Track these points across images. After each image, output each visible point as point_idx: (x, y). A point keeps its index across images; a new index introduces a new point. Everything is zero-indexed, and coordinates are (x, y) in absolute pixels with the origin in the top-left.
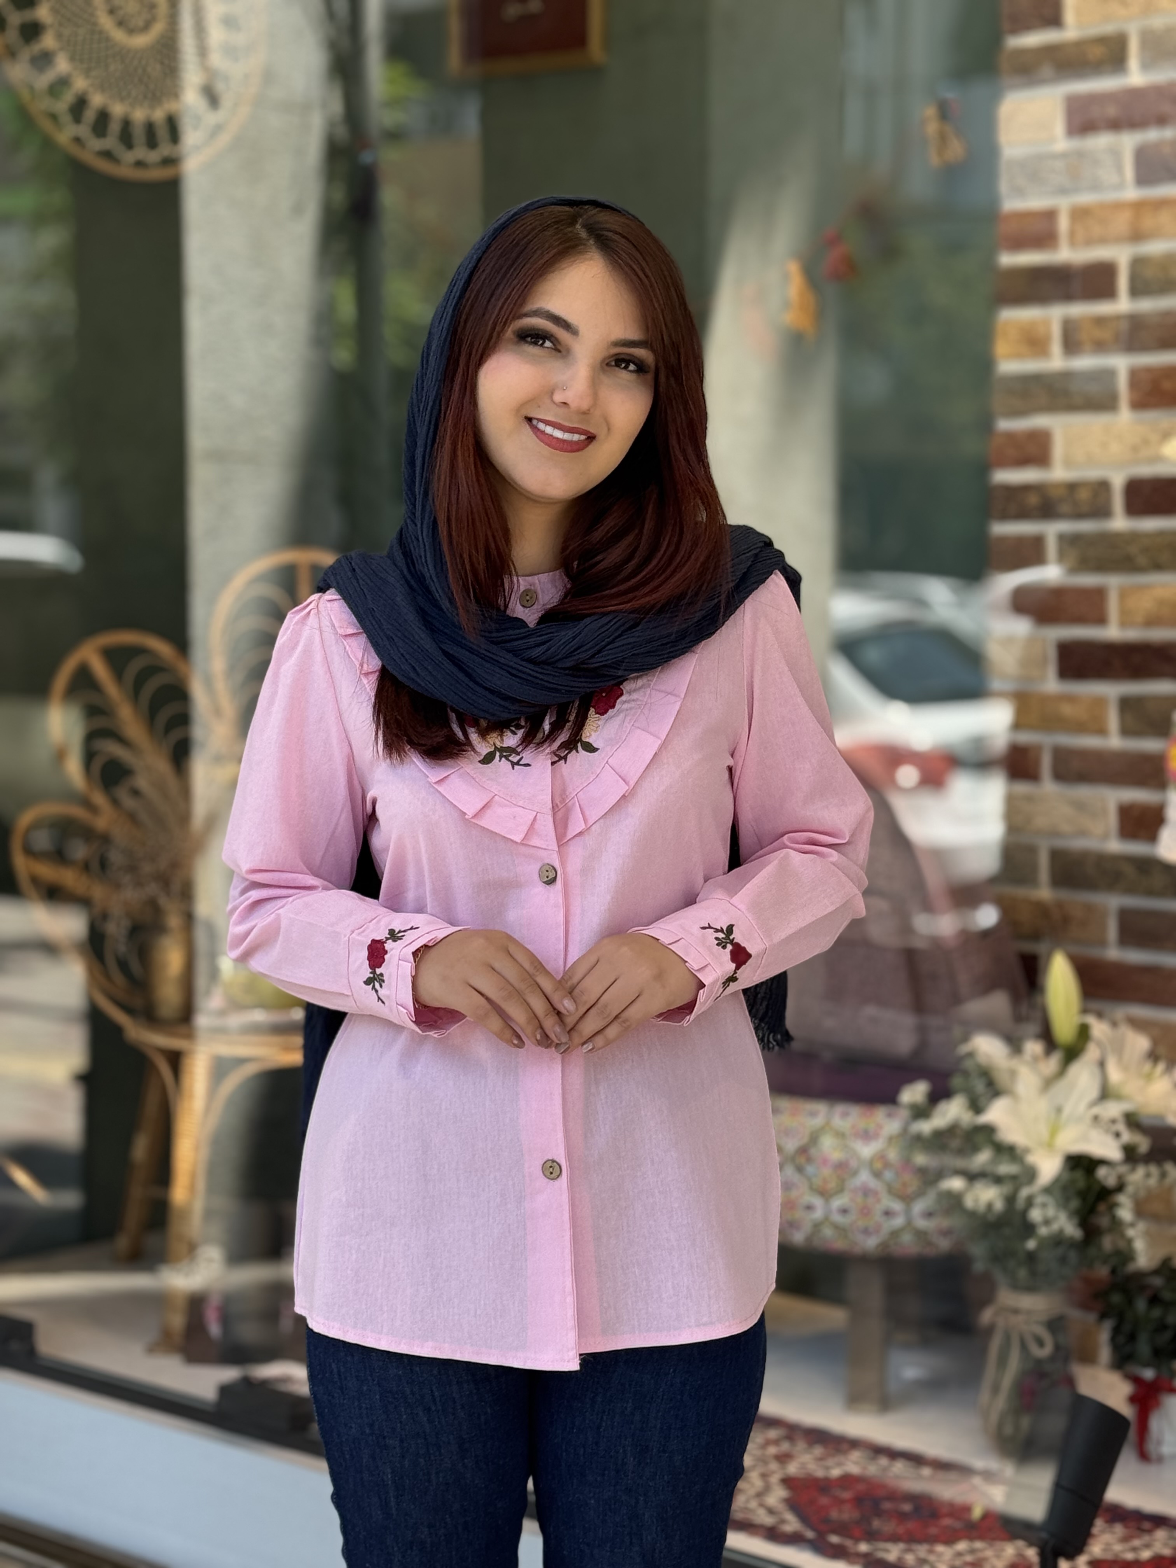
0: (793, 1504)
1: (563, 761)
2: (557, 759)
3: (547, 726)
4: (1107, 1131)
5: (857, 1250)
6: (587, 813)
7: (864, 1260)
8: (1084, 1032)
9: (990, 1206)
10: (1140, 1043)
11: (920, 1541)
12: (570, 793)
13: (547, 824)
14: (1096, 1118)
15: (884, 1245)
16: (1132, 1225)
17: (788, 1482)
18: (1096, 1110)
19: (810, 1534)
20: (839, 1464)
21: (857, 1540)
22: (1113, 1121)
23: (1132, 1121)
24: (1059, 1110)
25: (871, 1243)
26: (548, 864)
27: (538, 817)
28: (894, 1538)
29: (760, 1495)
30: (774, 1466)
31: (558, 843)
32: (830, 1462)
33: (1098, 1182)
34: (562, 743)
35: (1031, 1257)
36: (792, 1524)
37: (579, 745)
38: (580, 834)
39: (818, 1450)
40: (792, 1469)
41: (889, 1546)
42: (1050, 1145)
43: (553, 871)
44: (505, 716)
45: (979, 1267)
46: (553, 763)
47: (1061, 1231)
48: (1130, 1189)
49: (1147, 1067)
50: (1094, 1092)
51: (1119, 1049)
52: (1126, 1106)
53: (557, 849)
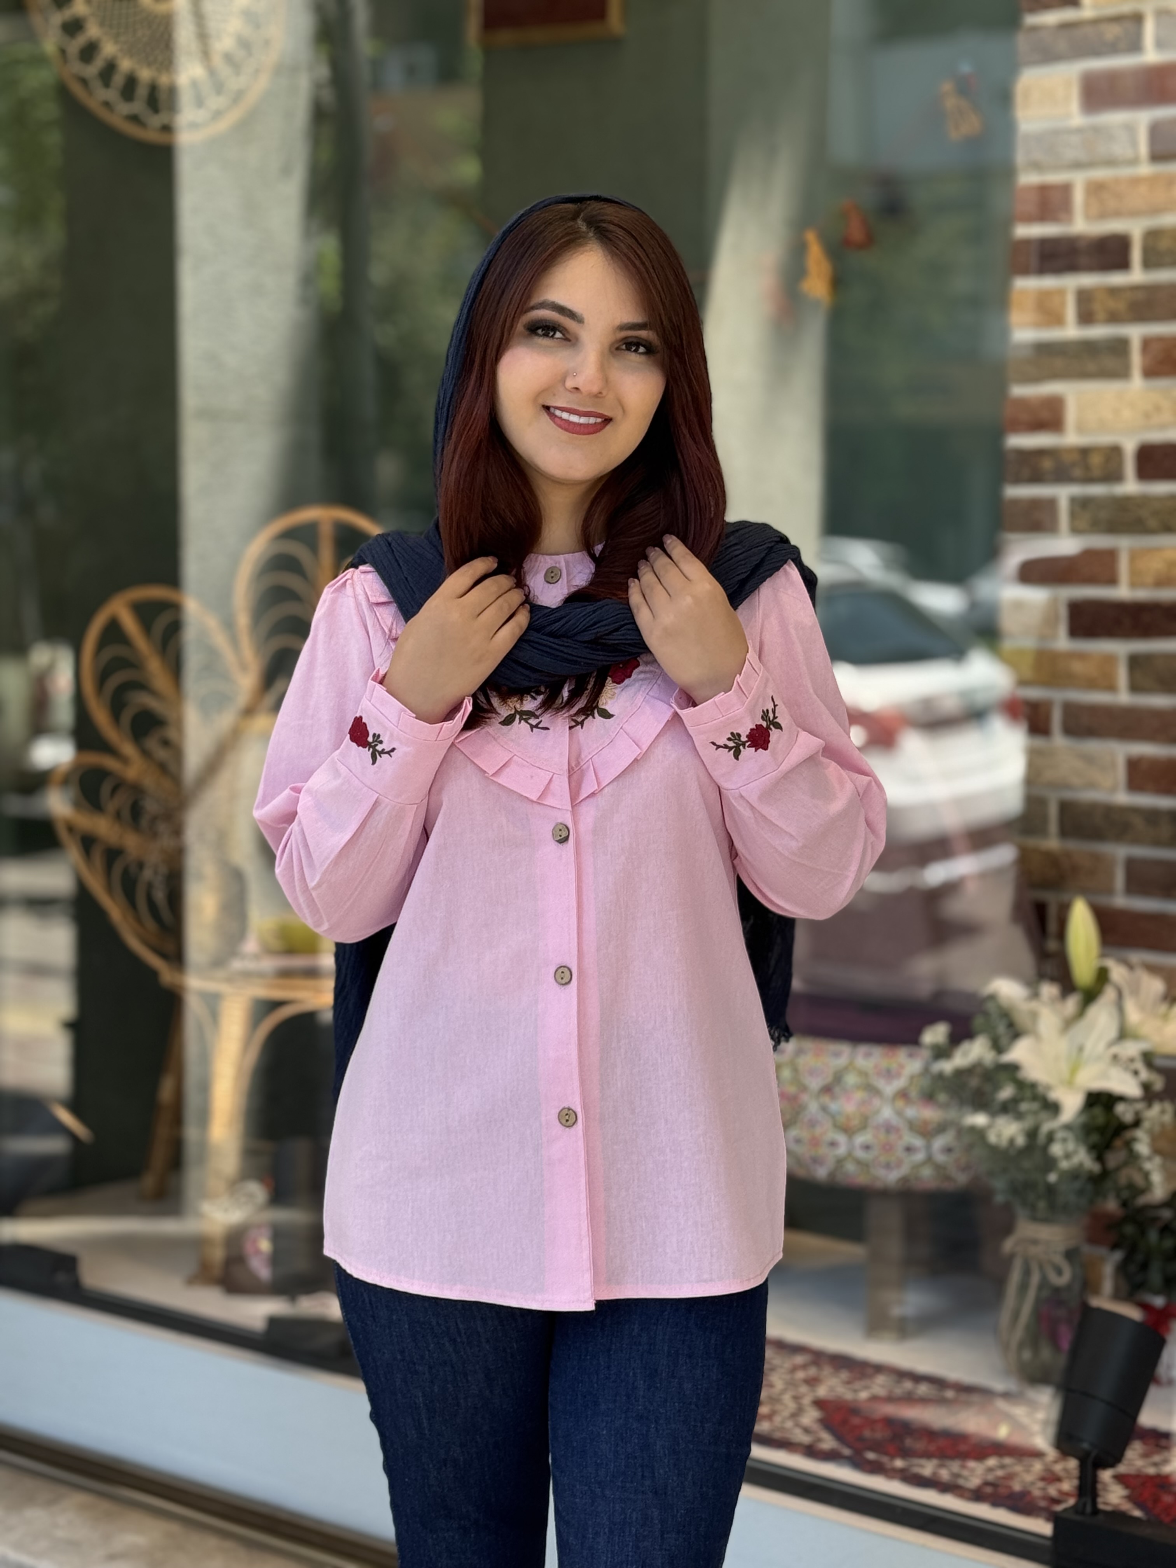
0: (826, 1423)
1: (580, 726)
2: (574, 724)
3: (565, 694)
4: (1126, 1069)
5: (879, 1185)
6: (600, 775)
7: (884, 1194)
8: (1103, 976)
9: (1012, 1141)
10: (1155, 986)
11: (952, 1457)
12: (586, 756)
13: (561, 785)
14: (1115, 1058)
15: (905, 1180)
16: (1149, 1159)
17: (819, 1404)
18: (1115, 1049)
19: (847, 1452)
20: (866, 1388)
21: (893, 1457)
22: (1132, 1060)
23: (1148, 1058)
24: (1081, 1049)
25: (891, 1177)
26: (561, 824)
27: (554, 778)
28: (928, 1455)
29: (795, 1415)
30: (804, 1389)
31: (572, 804)
32: (857, 1385)
33: (1117, 1118)
34: (579, 709)
35: (1051, 1190)
36: (828, 1442)
37: (596, 711)
38: (593, 794)
39: (844, 1375)
40: (822, 1392)
41: (923, 1461)
42: (1070, 1083)
43: (566, 830)
44: (526, 684)
45: (999, 1199)
46: (571, 728)
47: (1081, 1165)
48: (1146, 1124)
49: (1163, 1008)
50: (1113, 1033)
51: (1136, 991)
52: (1143, 1046)
53: (571, 809)
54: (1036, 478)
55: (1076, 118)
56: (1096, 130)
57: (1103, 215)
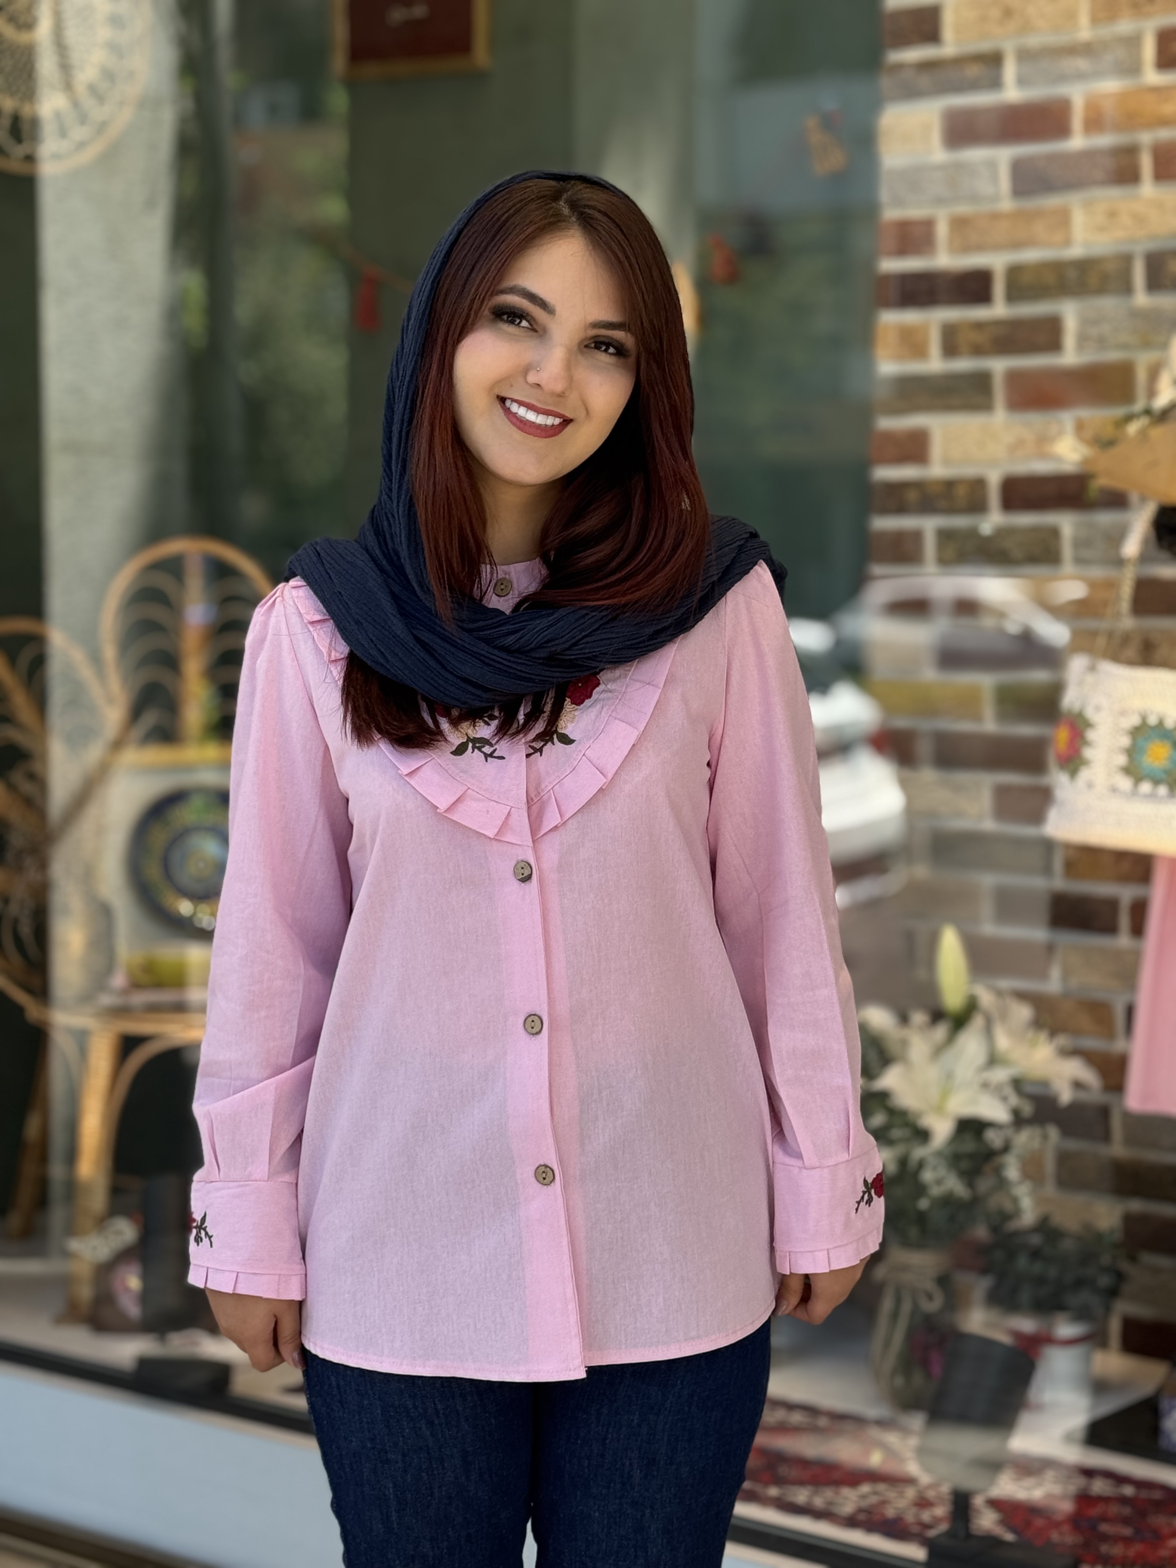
1: (538, 754)
2: (532, 751)
3: (521, 719)
6: (563, 807)
12: (546, 786)
13: (521, 820)
26: (523, 861)
27: (512, 812)
31: (532, 839)
38: (555, 828)
43: (529, 867)
53: (532, 845)
54: (901, 509)
55: (939, 155)
56: (959, 167)
57: (967, 248)
